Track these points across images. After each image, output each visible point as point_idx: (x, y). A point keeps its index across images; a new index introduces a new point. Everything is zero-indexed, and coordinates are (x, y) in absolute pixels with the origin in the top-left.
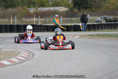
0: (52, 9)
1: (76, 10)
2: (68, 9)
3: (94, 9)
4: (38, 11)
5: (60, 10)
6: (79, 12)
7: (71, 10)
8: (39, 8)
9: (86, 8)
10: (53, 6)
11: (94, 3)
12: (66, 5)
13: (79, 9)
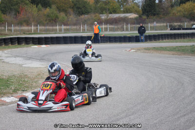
0: (122, 15)
1: (144, 17)
2: (138, 16)
3: (161, 16)
4: (109, 17)
5: (130, 17)
6: (147, 18)
7: (140, 16)
8: (110, 15)
9: (154, 15)
10: (124, 12)
11: (162, 10)
12: (136, 11)
13: (148, 16)
